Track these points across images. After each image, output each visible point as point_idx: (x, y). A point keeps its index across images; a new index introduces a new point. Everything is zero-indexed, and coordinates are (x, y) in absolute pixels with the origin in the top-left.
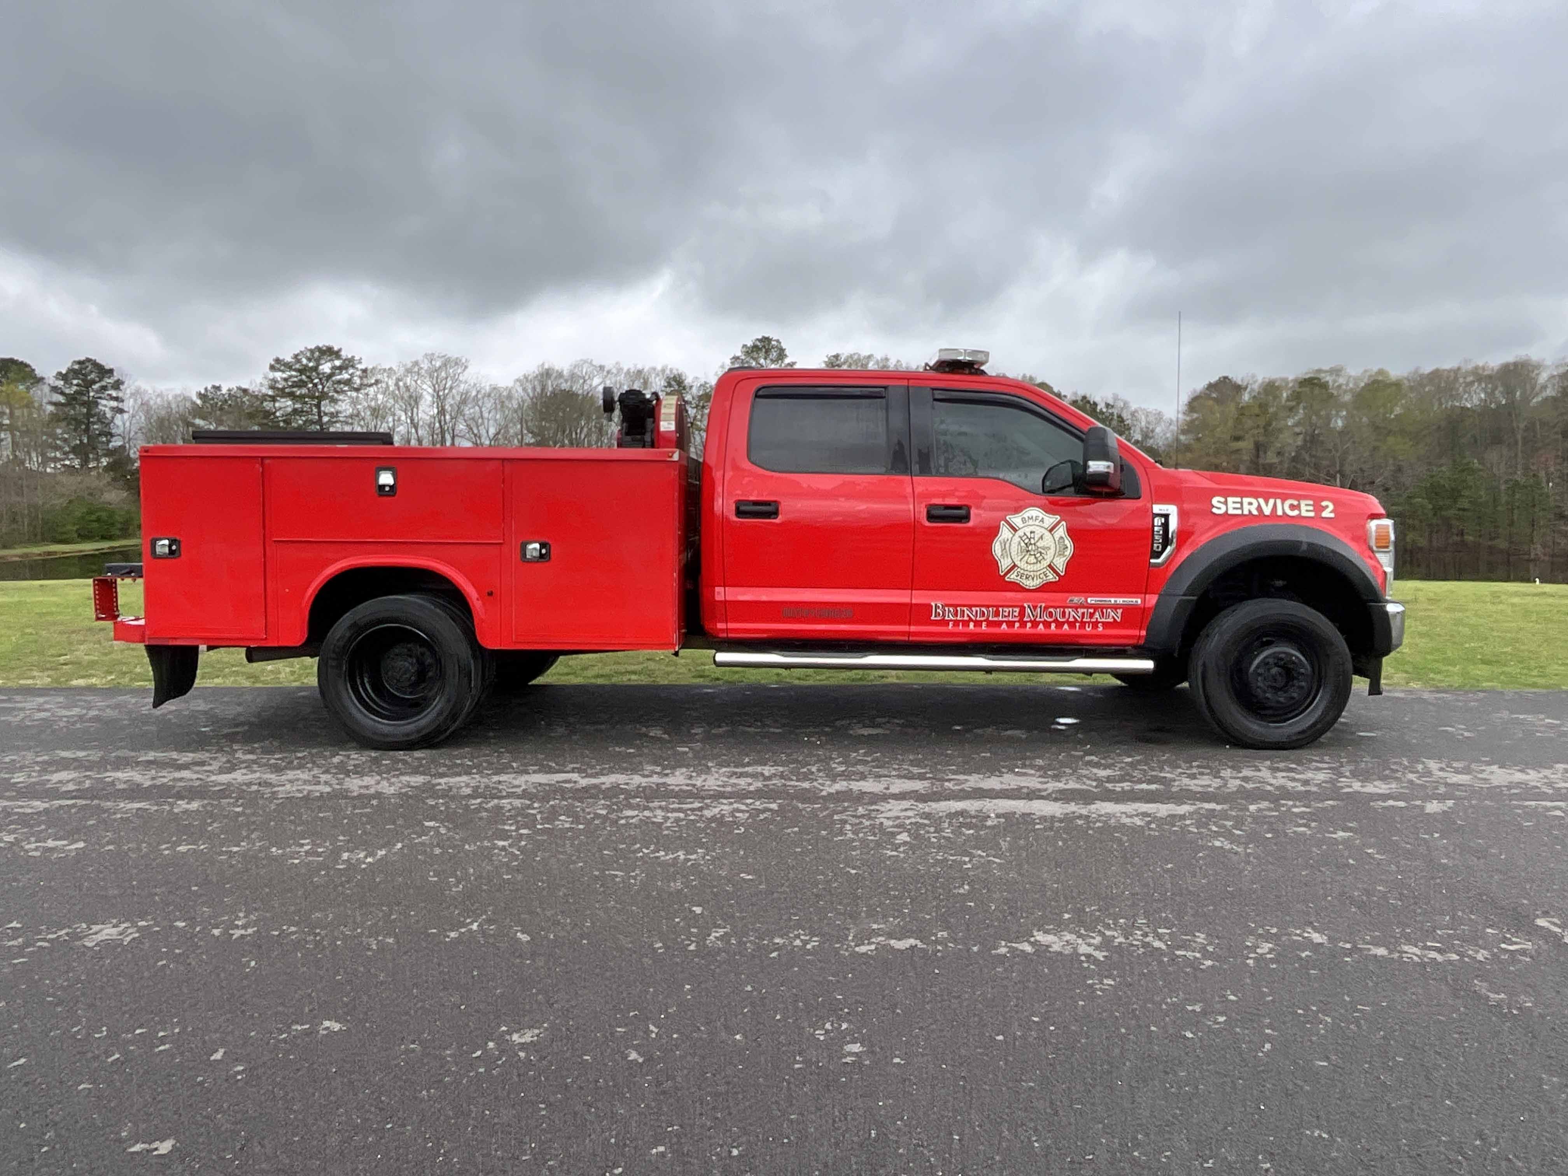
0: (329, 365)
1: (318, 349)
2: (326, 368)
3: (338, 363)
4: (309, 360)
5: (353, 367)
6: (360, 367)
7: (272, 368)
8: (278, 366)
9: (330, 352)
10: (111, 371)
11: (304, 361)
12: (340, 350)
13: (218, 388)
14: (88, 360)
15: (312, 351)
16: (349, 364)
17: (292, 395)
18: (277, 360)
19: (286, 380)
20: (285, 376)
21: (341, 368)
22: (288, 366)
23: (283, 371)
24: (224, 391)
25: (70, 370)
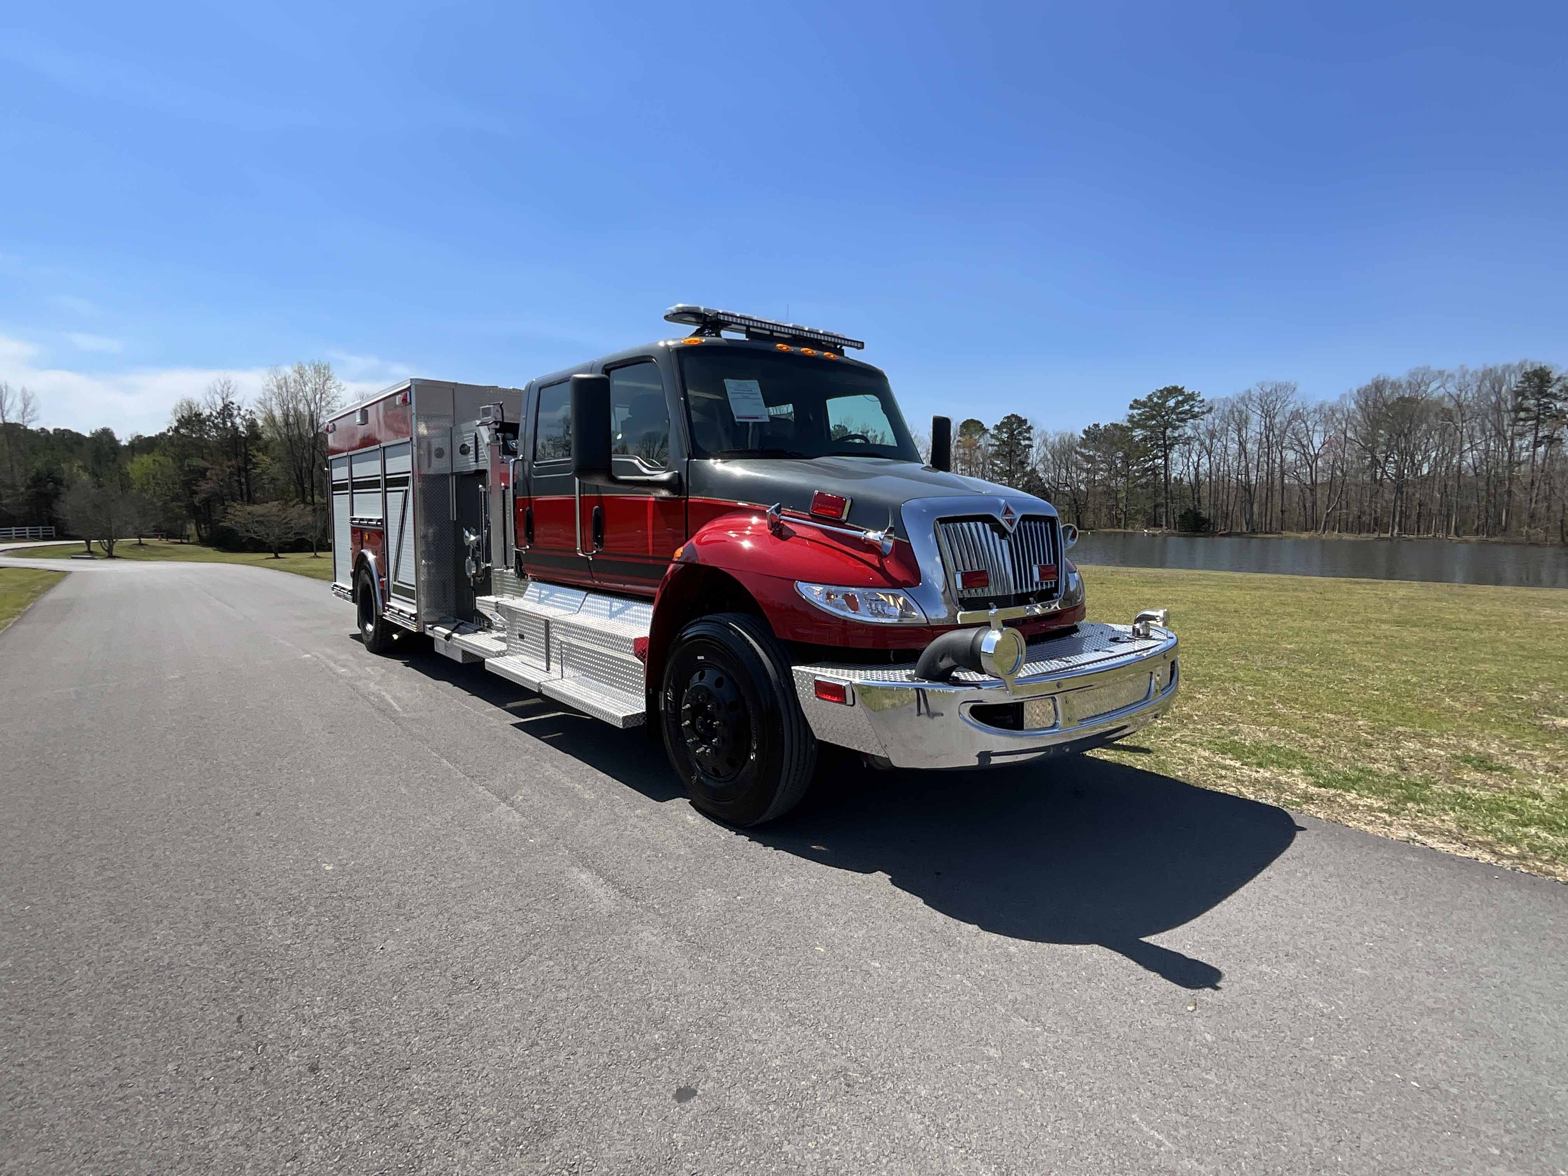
0: (1174, 401)
1: (1166, 389)
2: (1171, 403)
3: (1180, 398)
4: (1159, 398)
5: (1193, 400)
6: (1199, 399)
7: (1132, 407)
8: (1135, 405)
9: (1174, 391)
10: (1026, 420)
11: (1155, 400)
12: (1183, 388)
13: (1096, 426)
14: (1013, 415)
15: (1161, 391)
16: (1191, 397)
17: (1144, 427)
18: (1136, 401)
19: (1140, 415)
20: (1140, 412)
21: (1182, 403)
22: (1144, 405)
23: (1139, 409)
24: (1101, 427)
25: (1002, 423)
